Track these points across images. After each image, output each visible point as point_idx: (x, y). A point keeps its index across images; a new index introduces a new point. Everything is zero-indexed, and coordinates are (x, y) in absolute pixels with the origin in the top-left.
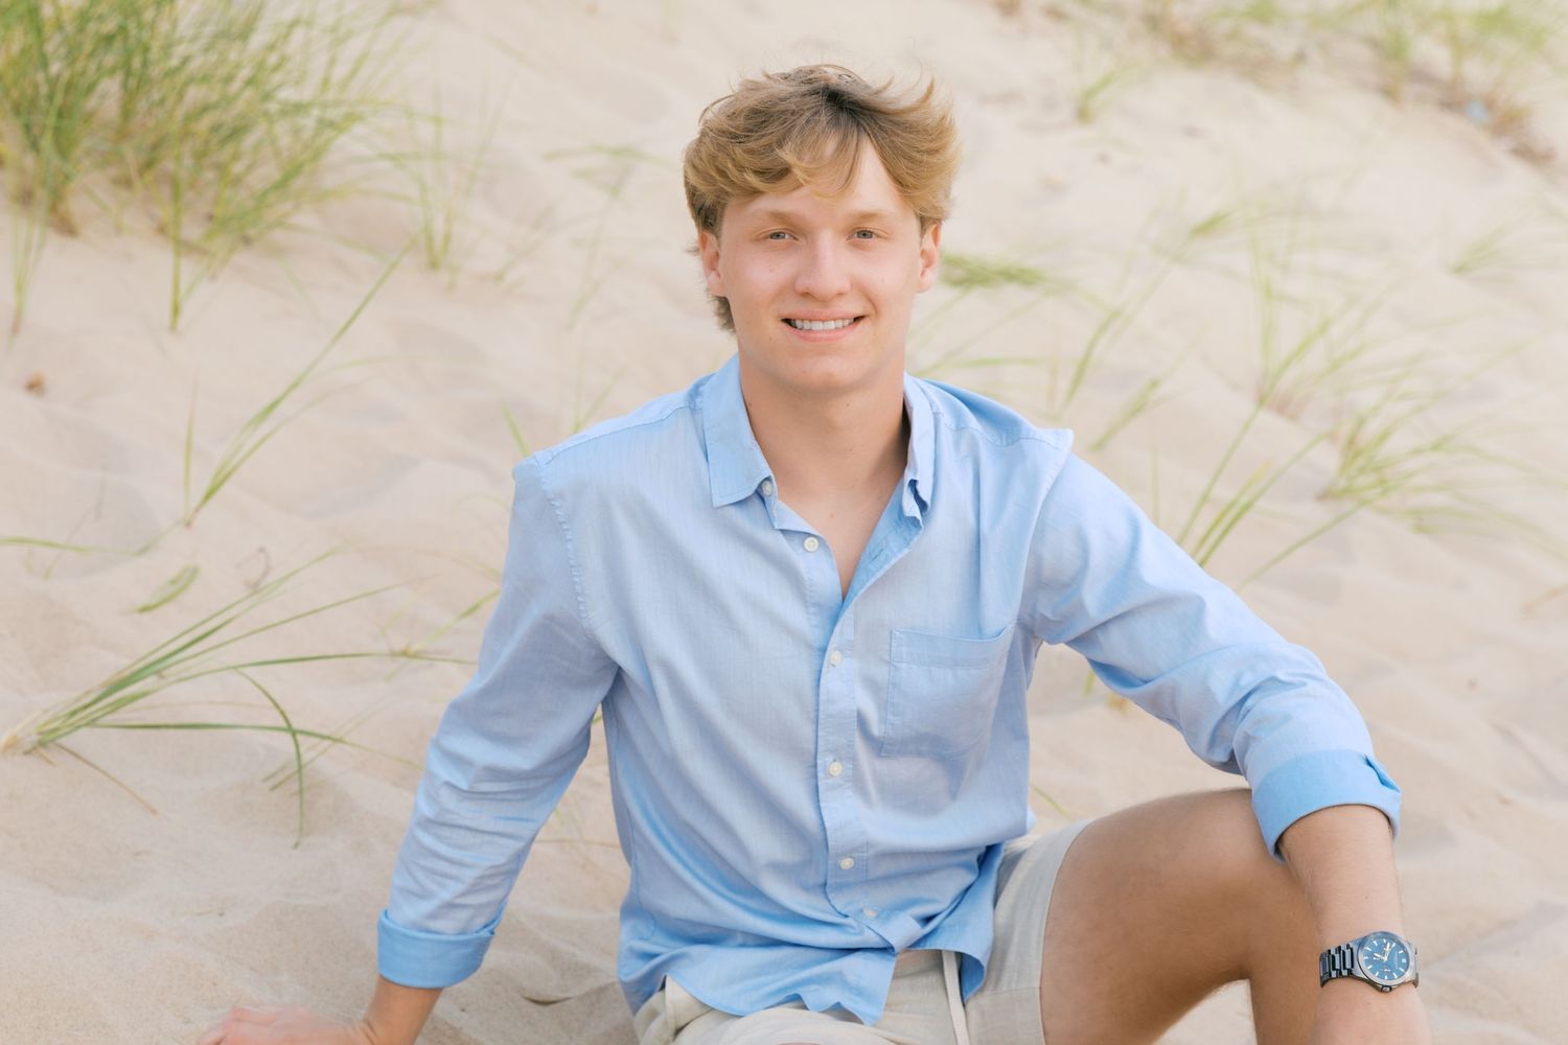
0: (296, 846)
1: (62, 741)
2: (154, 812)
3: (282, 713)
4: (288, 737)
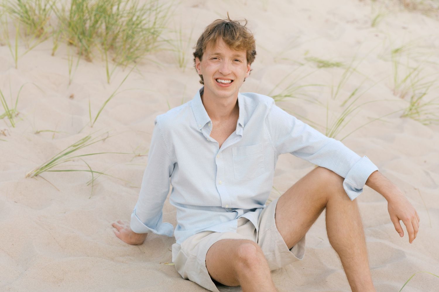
0: (90, 198)
1: (40, 175)
2: (59, 191)
3: (90, 168)
4: (91, 173)
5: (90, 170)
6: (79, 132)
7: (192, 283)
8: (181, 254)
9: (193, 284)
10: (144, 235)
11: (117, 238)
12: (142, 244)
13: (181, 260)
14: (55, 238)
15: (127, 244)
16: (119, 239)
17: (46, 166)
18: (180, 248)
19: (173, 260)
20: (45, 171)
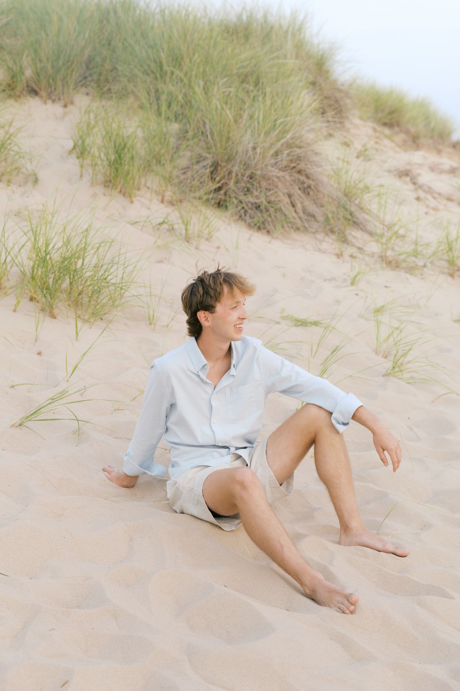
0: (77, 446)
1: (24, 424)
2: (45, 439)
3: (75, 416)
4: (77, 421)
5: (76, 419)
6: (55, 387)
7: (188, 515)
8: (177, 488)
9: (190, 516)
10: (136, 477)
11: (108, 481)
12: (133, 487)
13: (177, 494)
14: (49, 480)
15: (119, 487)
16: (111, 482)
17: (31, 415)
18: (175, 483)
19: (169, 496)
20: (30, 420)
